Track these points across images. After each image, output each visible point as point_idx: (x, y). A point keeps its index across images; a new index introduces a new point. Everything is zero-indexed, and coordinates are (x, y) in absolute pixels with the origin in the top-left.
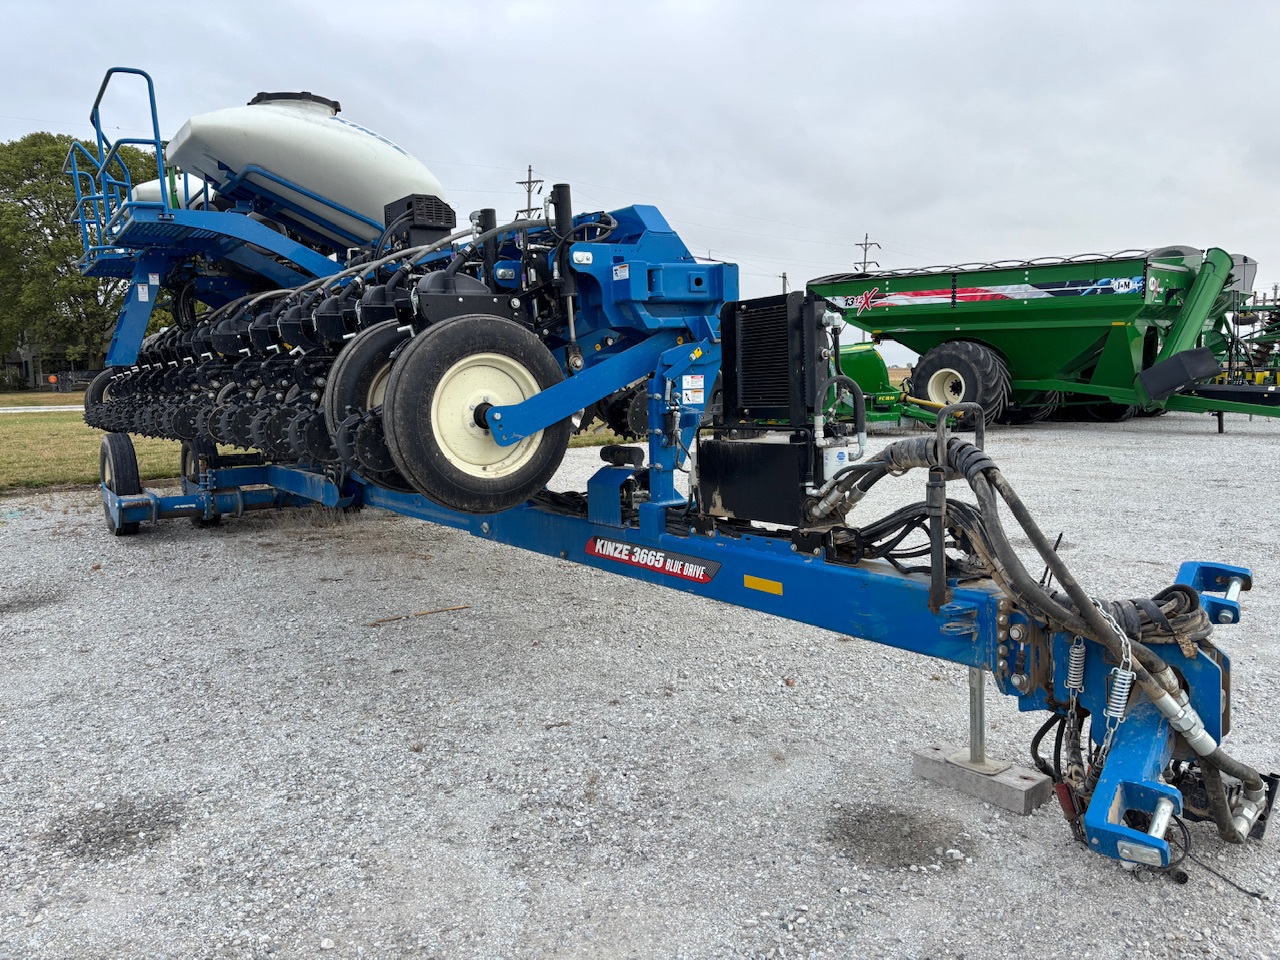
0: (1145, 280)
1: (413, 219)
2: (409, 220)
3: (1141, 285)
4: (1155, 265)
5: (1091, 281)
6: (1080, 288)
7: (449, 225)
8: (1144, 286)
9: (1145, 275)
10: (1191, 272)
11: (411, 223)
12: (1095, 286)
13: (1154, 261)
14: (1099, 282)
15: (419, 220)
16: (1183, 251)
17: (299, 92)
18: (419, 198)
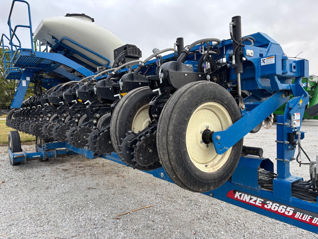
1: (127, 54)
2: (125, 54)
7: (139, 56)
11: (126, 55)
15: (129, 54)
17: (81, 14)
18: (129, 46)
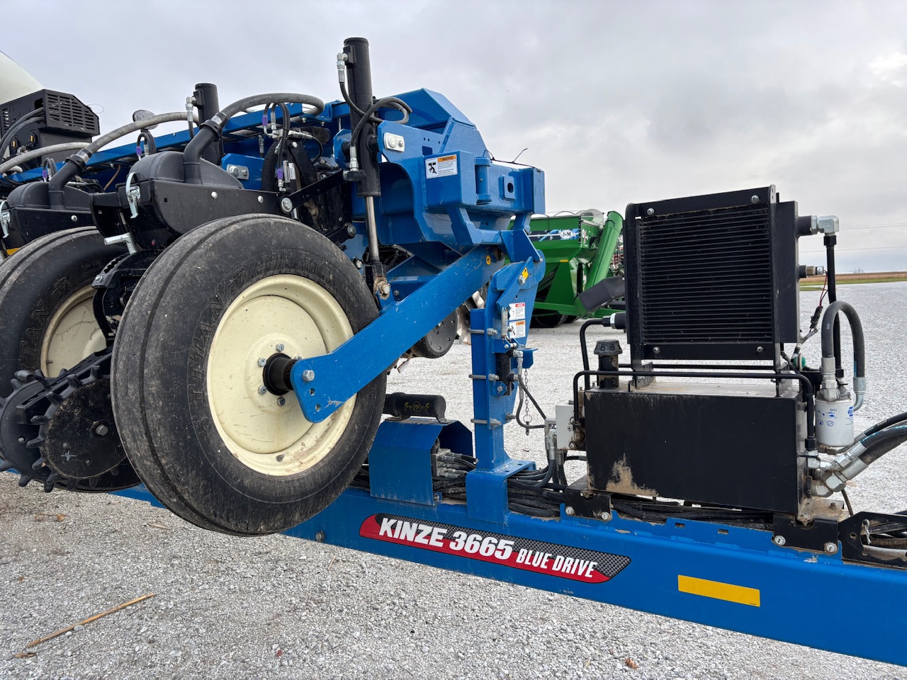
0: (580, 231)
1: (45, 121)
2: (38, 122)
3: (578, 234)
4: (585, 221)
5: (546, 231)
6: (539, 236)
7: (90, 131)
8: (580, 235)
9: (580, 227)
10: (597, 227)
11: (42, 125)
12: (548, 235)
13: (584, 218)
14: (551, 232)
15: (51, 123)
16: (593, 212)
18: (53, 96)
